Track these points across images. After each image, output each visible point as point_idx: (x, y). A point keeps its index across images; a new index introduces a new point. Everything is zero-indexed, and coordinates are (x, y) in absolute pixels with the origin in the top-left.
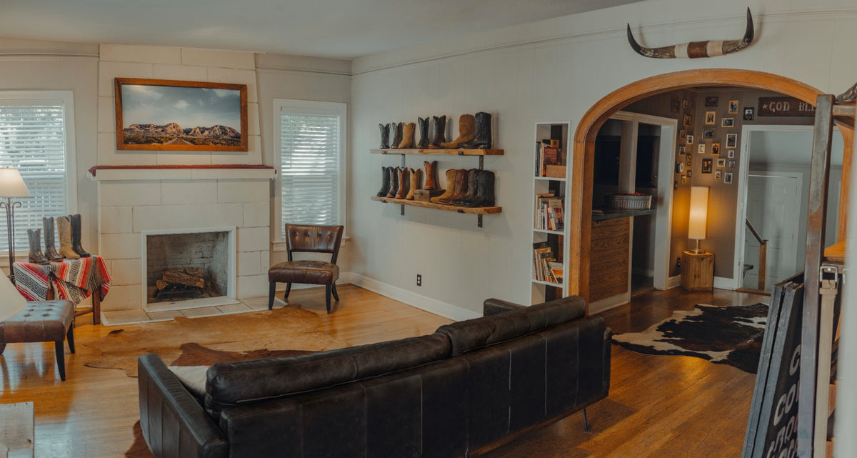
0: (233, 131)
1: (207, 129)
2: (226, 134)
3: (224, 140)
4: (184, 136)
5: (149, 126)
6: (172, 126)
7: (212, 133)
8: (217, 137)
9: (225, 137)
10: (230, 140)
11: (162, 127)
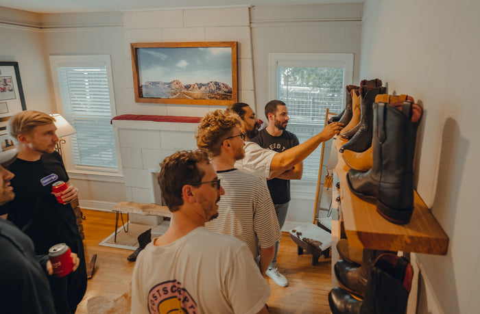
0: (227, 87)
1: (204, 85)
2: (220, 89)
3: (219, 94)
4: (185, 91)
5: (158, 83)
6: (175, 83)
7: (208, 89)
8: (212, 92)
9: (220, 92)
10: (223, 95)
11: (168, 84)
